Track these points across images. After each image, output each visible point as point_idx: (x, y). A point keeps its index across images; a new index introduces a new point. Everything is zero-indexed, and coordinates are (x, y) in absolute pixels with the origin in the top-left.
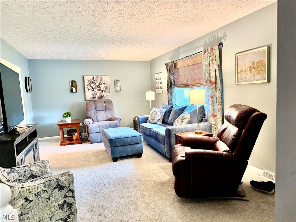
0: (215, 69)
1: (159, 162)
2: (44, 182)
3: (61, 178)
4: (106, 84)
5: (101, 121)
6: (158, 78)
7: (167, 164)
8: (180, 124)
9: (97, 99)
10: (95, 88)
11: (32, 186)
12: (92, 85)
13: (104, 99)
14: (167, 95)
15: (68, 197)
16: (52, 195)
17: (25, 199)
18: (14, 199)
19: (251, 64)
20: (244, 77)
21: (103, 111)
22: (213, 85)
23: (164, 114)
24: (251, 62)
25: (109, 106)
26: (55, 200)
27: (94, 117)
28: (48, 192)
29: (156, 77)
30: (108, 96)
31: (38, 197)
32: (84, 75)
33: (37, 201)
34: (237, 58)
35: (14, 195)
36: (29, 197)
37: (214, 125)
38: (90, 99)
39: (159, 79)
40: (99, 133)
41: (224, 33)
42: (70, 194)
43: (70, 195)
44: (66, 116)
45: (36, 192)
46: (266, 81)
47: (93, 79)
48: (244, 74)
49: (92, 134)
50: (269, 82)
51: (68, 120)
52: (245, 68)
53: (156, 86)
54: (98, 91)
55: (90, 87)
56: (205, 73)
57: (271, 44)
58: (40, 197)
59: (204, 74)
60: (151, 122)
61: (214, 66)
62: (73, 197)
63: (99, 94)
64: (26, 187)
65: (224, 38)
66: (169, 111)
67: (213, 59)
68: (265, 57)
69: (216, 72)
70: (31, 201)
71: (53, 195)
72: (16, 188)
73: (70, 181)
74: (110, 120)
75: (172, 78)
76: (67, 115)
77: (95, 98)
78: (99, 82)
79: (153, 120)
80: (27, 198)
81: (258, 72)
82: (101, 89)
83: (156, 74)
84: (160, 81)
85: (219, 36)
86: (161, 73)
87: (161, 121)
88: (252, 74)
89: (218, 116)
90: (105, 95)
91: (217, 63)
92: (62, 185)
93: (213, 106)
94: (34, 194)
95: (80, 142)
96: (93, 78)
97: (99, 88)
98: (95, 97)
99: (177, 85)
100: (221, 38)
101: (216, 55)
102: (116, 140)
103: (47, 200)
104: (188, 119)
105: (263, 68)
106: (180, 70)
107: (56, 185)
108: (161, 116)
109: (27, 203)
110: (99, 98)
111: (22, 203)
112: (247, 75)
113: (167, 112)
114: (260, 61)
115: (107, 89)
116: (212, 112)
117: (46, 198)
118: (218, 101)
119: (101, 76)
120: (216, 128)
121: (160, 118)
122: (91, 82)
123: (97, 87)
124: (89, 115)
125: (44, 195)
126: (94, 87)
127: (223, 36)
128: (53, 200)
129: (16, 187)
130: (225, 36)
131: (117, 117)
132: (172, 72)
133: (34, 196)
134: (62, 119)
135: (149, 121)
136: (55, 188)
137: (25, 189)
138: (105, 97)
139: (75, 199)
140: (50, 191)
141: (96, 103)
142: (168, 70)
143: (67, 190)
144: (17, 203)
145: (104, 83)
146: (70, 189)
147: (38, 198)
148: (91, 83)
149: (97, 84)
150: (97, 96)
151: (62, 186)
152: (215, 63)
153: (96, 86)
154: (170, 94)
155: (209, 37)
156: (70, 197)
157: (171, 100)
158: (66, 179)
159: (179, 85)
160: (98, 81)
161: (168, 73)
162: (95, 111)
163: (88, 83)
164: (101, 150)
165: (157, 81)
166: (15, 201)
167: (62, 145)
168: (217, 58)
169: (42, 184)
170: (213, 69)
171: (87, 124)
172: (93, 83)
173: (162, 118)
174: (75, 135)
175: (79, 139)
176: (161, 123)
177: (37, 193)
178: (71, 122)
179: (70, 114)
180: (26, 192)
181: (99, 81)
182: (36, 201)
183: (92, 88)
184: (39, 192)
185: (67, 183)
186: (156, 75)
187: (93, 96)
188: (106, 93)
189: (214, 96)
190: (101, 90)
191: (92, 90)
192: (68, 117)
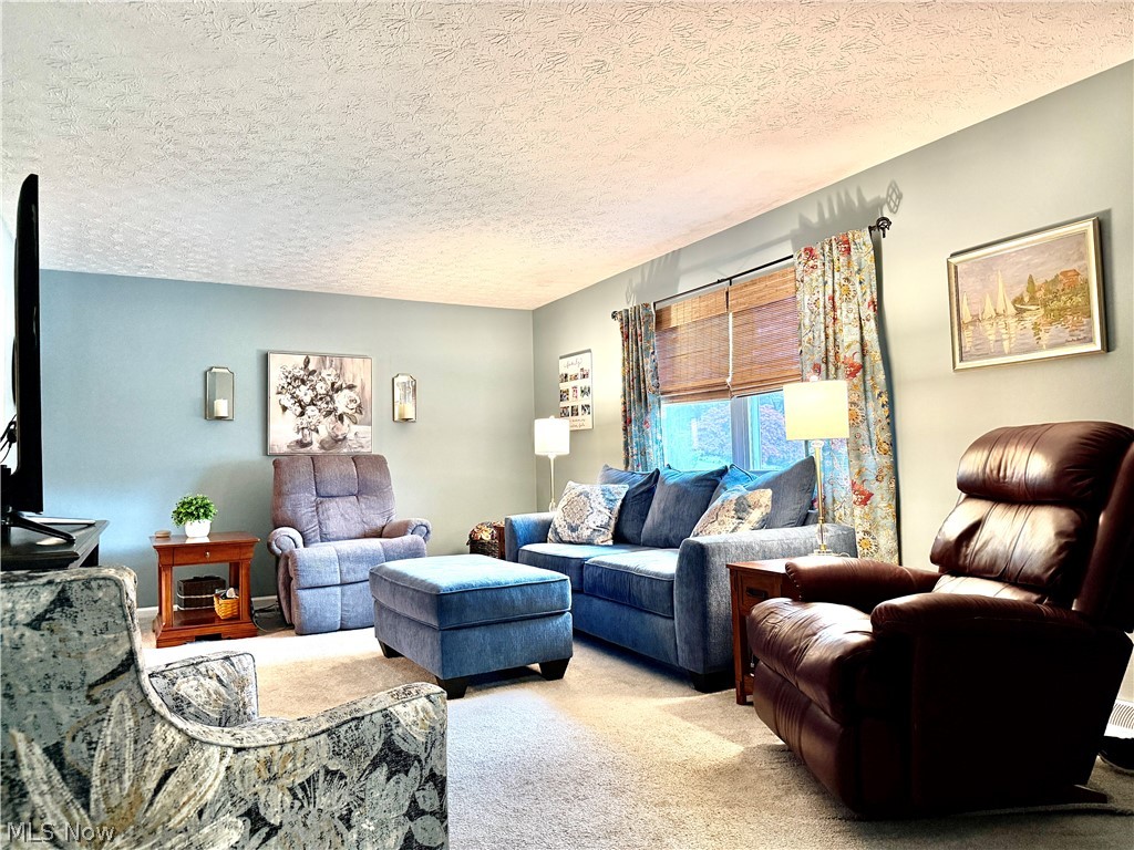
0: (857, 316)
1: (656, 695)
2: (334, 724)
3: (399, 708)
4: (357, 390)
5: (338, 539)
6: (571, 371)
7: (691, 698)
8: (733, 531)
9: (315, 448)
10: (312, 403)
11: (282, 744)
12: (298, 392)
13: (345, 450)
14: (622, 432)
15: (423, 813)
16: (362, 800)
17: (248, 814)
18: (200, 814)
19: (1021, 289)
20: (992, 338)
21: (346, 499)
22: (853, 374)
23: (622, 506)
24: (1019, 283)
25: (373, 476)
26: (372, 828)
27: (311, 522)
28: (346, 784)
29: (563, 371)
30: (363, 441)
31: (302, 806)
32: (266, 348)
33: (299, 828)
34: (953, 274)
35: (203, 789)
36: (267, 806)
37: (866, 532)
38: (289, 450)
39: (579, 377)
40: (338, 589)
41: (890, 186)
42: (428, 799)
43: (428, 803)
44: (192, 514)
45: (298, 781)
46: (1097, 346)
47: (306, 367)
48: (988, 327)
49: (308, 592)
50: (1108, 351)
51: (198, 532)
52: (995, 303)
53: (563, 404)
54: (325, 416)
55: (293, 397)
56: (810, 335)
57: (1108, 212)
58: (311, 806)
59: (806, 339)
60: (566, 539)
61: (853, 306)
62: (442, 815)
63: (326, 428)
64: (256, 748)
65: (892, 204)
66: (641, 494)
67: (847, 279)
68: (1083, 256)
69: (861, 328)
70: (274, 830)
71: (367, 802)
72: (212, 748)
73: (433, 728)
74: (379, 534)
75: (648, 367)
76: (190, 510)
77: (310, 444)
78: (330, 380)
79: (573, 529)
80: (258, 814)
81: (1057, 316)
82: (335, 410)
83: (561, 358)
84: (581, 383)
85: (869, 197)
86: (589, 351)
87: (610, 536)
88: (1029, 325)
89: (877, 498)
90: (350, 436)
91: (869, 292)
92: (404, 747)
93: (858, 457)
94: (290, 790)
95: (250, 630)
96: (307, 362)
97: (327, 403)
98: (309, 439)
99: (670, 392)
100: (879, 205)
101: (860, 264)
102: (467, 595)
103: (342, 827)
104: (763, 509)
105: (1078, 299)
106: (681, 334)
107: (379, 745)
108: (607, 512)
109: (256, 841)
110: (326, 446)
111: (235, 837)
112: (1004, 331)
113: (631, 495)
114: (1064, 273)
115: (359, 409)
116: (853, 484)
117: (337, 815)
118: (874, 438)
119: (341, 357)
120: (874, 548)
121: (606, 521)
122: (296, 378)
123: (321, 399)
124: (287, 511)
125: (330, 799)
126: (307, 400)
127: (883, 195)
128: (365, 826)
129: (212, 744)
130: (894, 197)
131: (415, 520)
132: (648, 342)
133: (288, 800)
134: (170, 525)
135: (557, 533)
136: (375, 765)
137: (251, 757)
138: (350, 443)
139: (447, 826)
140: (356, 774)
141: (319, 464)
142: (628, 337)
143: (422, 777)
144: (211, 837)
145: (351, 387)
146: (431, 769)
147: (303, 812)
148: (298, 383)
149: (321, 388)
150: (315, 438)
151: (402, 751)
152: (859, 294)
153: (316, 396)
154: (634, 428)
155: (820, 205)
156: (431, 813)
157: (644, 453)
158: (421, 715)
159: (678, 391)
160: (327, 378)
161: (626, 348)
162: (313, 499)
163: (284, 382)
164: (361, 658)
165: (564, 386)
166: (203, 827)
167: (166, 640)
168: (864, 275)
169: (324, 736)
170: (851, 316)
171: (283, 546)
172: (303, 382)
173: (613, 523)
174: (225, 597)
175: (245, 615)
176: (611, 543)
177: (302, 786)
178: (207, 540)
179: (205, 506)
180: (254, 775)
181: (329, 374)
182: (296, 827)
183: (300, 401)
184: (308, 781)
185: (424, 740)
186: (563, 362)
187: (300, 437)
188: (355, 428)
189: (860, 418)
190: (338, 414)
191: (299, 410)
192: (198, 517)
